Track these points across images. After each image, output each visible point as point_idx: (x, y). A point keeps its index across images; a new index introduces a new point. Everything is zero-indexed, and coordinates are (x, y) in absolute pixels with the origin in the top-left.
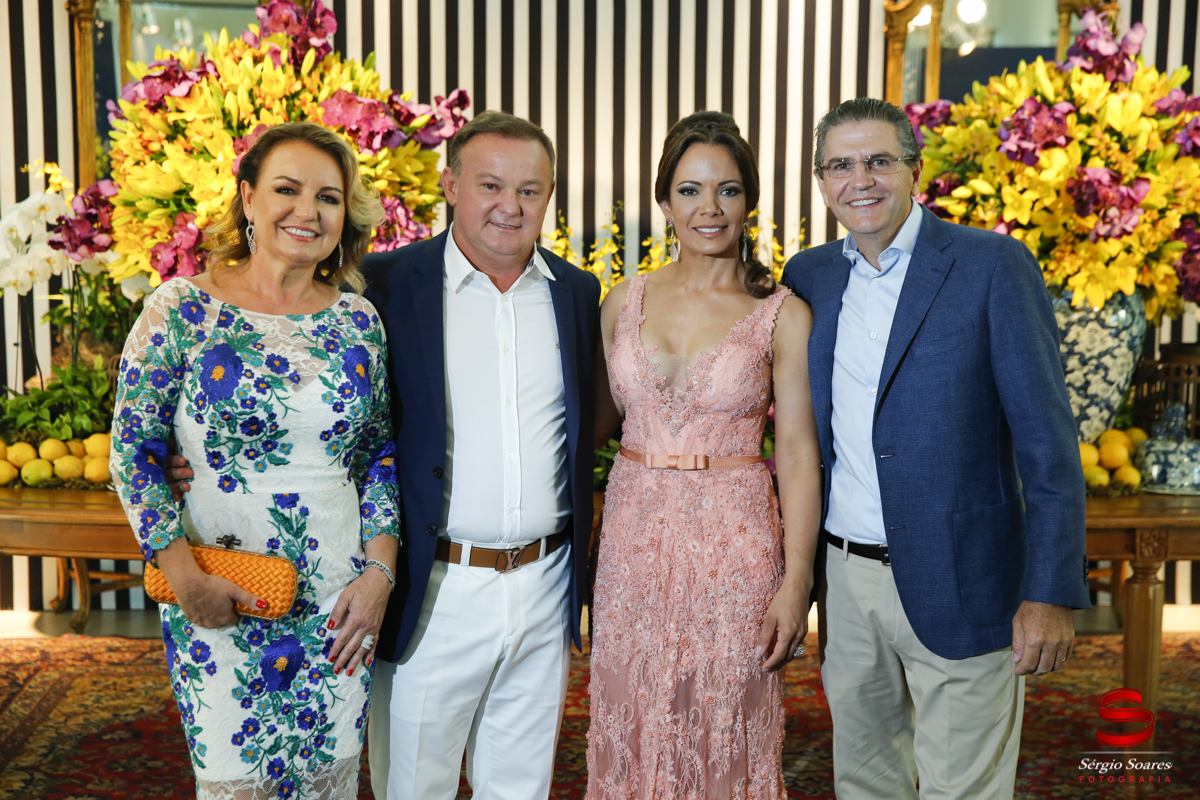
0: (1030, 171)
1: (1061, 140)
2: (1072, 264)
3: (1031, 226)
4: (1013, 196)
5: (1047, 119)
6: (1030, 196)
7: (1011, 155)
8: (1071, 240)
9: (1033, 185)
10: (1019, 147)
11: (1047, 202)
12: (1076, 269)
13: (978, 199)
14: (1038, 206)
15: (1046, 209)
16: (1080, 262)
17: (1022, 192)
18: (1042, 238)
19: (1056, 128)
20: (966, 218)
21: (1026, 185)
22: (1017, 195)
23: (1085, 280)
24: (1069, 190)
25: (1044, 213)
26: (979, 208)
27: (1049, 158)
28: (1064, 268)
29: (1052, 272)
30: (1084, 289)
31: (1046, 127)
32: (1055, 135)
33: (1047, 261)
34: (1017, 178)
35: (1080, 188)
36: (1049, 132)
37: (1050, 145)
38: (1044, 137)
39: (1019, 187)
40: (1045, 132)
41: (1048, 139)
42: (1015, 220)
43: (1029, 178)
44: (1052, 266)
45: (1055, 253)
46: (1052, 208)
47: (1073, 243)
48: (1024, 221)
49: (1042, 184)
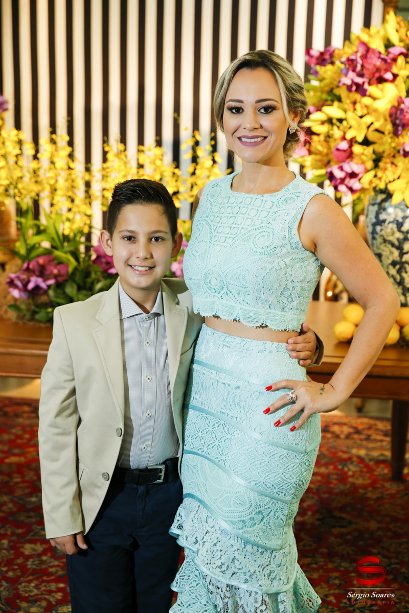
0: (366, 100)
1: (388, 76)
2: (394, 173)
3: (366, 142)
4: (355, 119)
5: (376, 59)
6: (368, 120)
7: (349, 88)
8: (392, 154)
9: (369, 110)
10: (353, 81)
11: (377, 125)
12: (396, 176)
13: (334, 121)
14: (372, 128)
15: (377, 130)
16: (399, 172)
17: (361, 117)
18: (374, 152)
19: (384, 66)
20: (328, 136)
21: (365, 111)
22: (359, 119)
23: (404, 185)
24: (391, 116)
25: (377, 134)
26: (335, 128)
27: (382, 90)
28: (387, 177)
29: (380, 179)
30: (403, 193)
31: (375, 65)
32: (383, 72)
33: (377, 169)
34: (358, 106)
35: (396, 114)
36: (378, 70)
37: (381, 80)
38: (374, 74)
39: (360, 114)
40: (374, 70)
41: (377, 75)
42: (355, 137)
43: (367, 107)
44: (380, 174)
45: (381, 164)
46: (382, 129)
47: (394, 156)
48: (360, 139)
49: (376, 111)
